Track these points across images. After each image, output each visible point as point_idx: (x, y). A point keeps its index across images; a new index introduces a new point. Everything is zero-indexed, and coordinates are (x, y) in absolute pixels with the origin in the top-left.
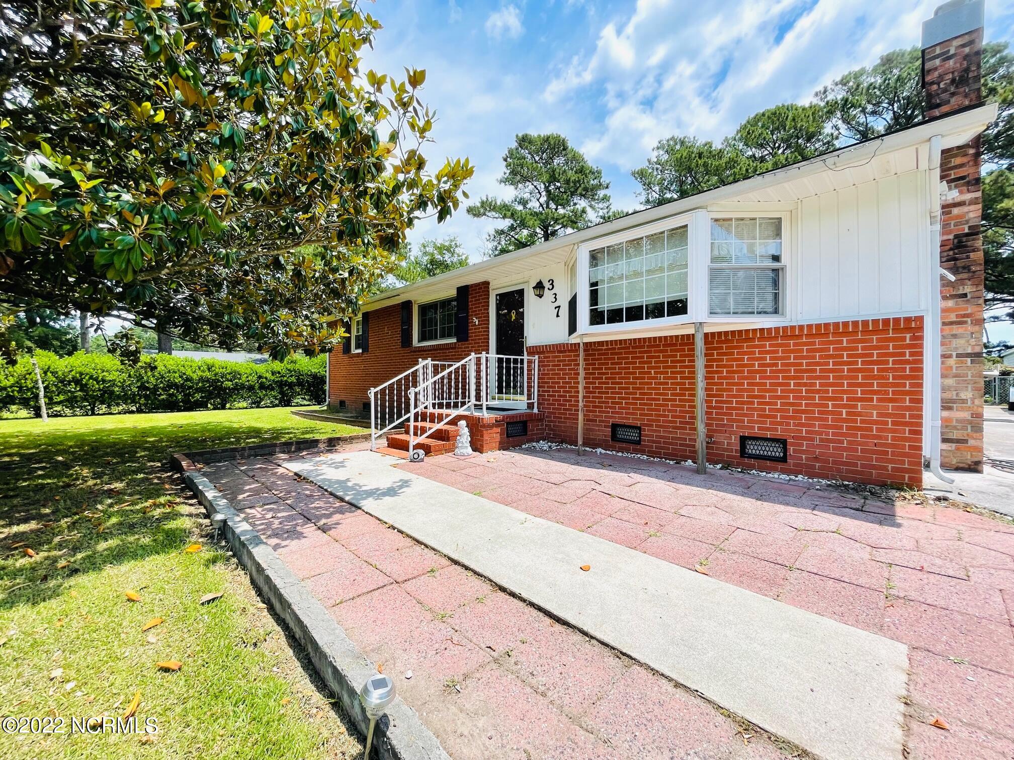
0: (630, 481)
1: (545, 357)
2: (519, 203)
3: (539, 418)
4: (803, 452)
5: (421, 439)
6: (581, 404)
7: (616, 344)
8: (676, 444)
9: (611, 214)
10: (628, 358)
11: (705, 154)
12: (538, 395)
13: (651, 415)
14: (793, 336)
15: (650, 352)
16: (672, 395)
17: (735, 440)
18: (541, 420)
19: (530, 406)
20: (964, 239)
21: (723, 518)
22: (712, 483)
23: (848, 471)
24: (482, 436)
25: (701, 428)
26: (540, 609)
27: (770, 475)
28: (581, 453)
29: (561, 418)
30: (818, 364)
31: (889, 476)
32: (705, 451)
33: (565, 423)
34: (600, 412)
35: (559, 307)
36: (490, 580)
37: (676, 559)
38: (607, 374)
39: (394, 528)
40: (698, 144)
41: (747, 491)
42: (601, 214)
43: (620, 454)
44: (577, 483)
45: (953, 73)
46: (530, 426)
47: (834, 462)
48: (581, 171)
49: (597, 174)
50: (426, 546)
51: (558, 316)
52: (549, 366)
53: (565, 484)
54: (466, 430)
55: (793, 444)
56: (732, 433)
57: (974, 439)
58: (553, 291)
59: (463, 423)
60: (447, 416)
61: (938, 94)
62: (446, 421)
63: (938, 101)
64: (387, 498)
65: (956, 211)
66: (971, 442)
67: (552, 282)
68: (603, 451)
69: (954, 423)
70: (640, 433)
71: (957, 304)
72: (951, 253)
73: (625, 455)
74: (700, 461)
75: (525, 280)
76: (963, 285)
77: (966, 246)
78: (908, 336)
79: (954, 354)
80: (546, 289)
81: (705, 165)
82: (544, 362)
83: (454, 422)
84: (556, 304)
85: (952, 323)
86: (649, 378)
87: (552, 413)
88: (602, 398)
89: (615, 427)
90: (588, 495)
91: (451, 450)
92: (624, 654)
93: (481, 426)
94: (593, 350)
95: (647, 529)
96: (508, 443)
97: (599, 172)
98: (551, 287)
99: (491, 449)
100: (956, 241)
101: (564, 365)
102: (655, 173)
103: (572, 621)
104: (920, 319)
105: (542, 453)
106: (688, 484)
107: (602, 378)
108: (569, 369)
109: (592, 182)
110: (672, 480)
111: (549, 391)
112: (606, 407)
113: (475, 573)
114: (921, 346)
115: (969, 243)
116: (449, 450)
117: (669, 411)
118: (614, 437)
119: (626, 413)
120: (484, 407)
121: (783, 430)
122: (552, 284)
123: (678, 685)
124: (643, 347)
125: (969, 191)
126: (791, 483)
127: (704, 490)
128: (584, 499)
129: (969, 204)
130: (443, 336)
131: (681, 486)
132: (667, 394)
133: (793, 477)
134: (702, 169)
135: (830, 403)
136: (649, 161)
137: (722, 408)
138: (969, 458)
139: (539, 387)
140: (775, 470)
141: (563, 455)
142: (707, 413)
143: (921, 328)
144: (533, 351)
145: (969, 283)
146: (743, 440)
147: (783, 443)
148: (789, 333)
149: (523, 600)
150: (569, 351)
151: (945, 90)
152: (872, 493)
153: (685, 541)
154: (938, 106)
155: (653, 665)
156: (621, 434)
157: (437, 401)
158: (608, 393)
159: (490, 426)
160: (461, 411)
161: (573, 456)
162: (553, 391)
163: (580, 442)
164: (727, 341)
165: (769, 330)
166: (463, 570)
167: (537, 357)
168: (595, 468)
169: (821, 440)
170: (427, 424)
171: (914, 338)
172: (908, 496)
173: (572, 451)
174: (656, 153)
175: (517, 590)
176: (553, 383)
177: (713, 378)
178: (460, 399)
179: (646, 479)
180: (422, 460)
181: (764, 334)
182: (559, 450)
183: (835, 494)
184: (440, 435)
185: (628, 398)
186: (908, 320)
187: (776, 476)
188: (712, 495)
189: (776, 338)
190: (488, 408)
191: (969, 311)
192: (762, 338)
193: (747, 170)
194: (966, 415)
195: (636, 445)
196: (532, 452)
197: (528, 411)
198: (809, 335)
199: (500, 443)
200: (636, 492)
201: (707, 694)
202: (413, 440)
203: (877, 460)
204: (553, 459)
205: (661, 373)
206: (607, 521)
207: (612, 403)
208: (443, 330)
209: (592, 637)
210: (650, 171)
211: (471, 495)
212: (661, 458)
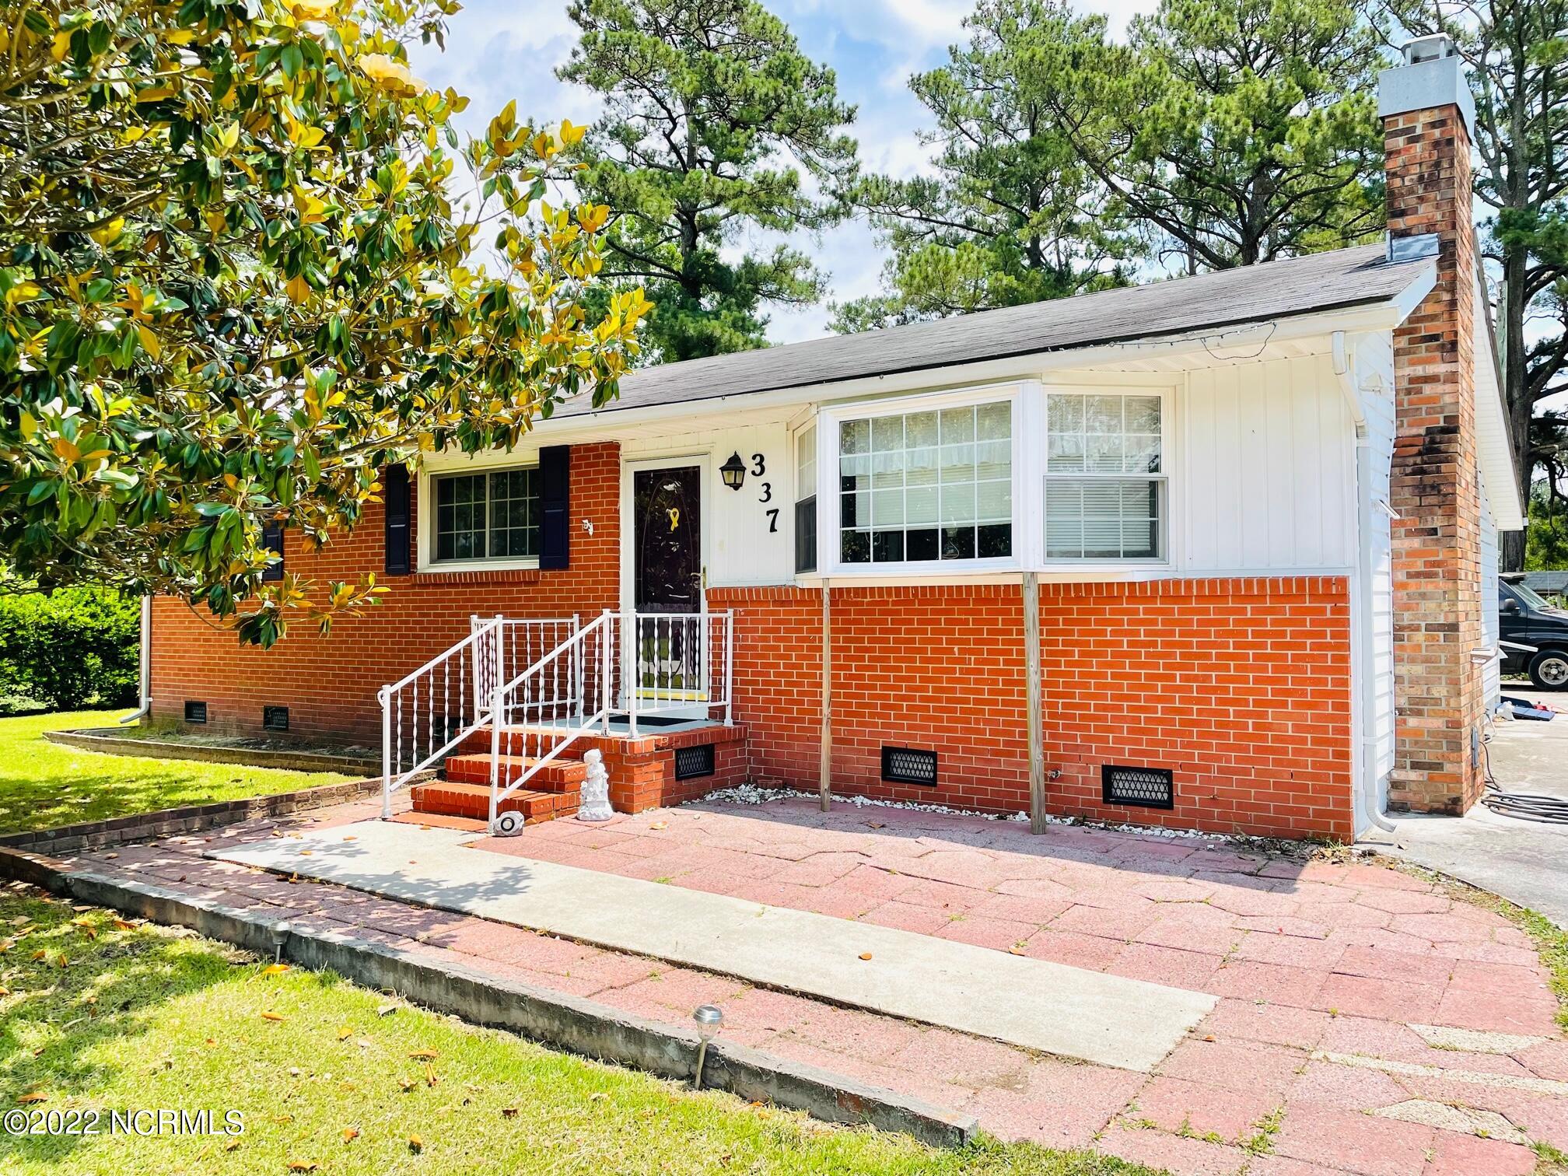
0: (920, 849)
1: (747, 613)
2: (615, 134)
3: (736, 739)
4: (1197, 790)
5: (511, 791)
6: (826, 710)
7: (889, 595)
8: (999, 783)
9: (856, 185)
10: (911, 622)
11: (1087, 56)
12: (734, 690)
13: (954, 730)
14: (1178, 598)
15: (951, 612)
16: (991, 692)
17: (1095, 774)
18: (739, 742)
19: (717, 713)
20: (1438, 438)
21: (1059, 894)
22: (1054, 845)
23: (1258, 819)
24: (632, 779)
25: (1036, 753)
26: (816, 998)
27: (1149, 832)
28: (827, 806)
29: (781, 737)
30: (1213, 645)
31: (1311, 824)
32: (1043, 793)
33: (789, 746)
34: (859, 724)
35: (776, 511)
36: (740, 978)
37: (984, 942)
38: (873, 650)
39: (553, 935)
40: (1072, 21)
41: (1104, 856)
42: (832, 183)
43: (899, 806)
44: (830, 857)
45: (1420, 164)
46: (719, 753)
47: (1240, 805)
48: (782, 72)
49: (824, 81)
50: (624, 952)
51: (773, 529)
52: (756, 630)
53: (810, 860)
54: (602, 767)
55: (1182, 778)
56: (1092, 760)
57: (1452, 762)
58: (764, 479)
59: (594, 755)
60: (561, 739)
61: (1402, 195)
62: (556, 751)
63: (1403, 206)
64: (504, 897)
65: (1428, 389)
66: (1448, 768)
67: (760, 460)
68: (867, 802)
69: (1426, 738)
70: (935, 765)
71: (1424, 543)
72: (1418, 460)
73: (909, 806)
74: (1035, 811)
75: (702, 449)
76: (1432, 514)
77: (1439, 451)
78: (1329, 606)
79: (1423, 624)
80: (748, 473)
81: (1086, 84)
82: (744, 622)
83: (576, 752)
84: (770, 506)
85: (1418, 575)
86: (949, 661)
87: (762, 727)
88: (863, 696)
89: (888, 753)
90: (853, 873)
91: (569, 809)
92: (920, 1022)
93: (629, 759)
94: (845, 603)
95: (947, 912)
96: (678, 791)
97: (829, 80)
98: (758, 470)
99: (648, 805)
100: (1427, 439)
101: (787, 630)
102: (969, 83)
103: (859, 1003)
104: (1342, 582)
105: (746, 808)
106: (1013, 850)
107: (863, 659)
108: (798, 639)
109: (810, 104)
110: (989, 845)
111: (756, 683)
112: (872, 715)
113: (714, 972)
114: (1346, 623)
115: (1443, 447)
116: (562, 812)
117: (987, 722)
118: (887, 773)
119: (910, 727)
120: (633, 720)
121: (1166, 755)
122: (760, 464)
123: (977, 1037)
124: (938, 602)
125: (1443, 361)
126: (1175, 842)
127: (1038, 858)
128: (848, 878)
129: (1445, 382)
130: (500, 552)
131: (1002, 853)
132: (981, 692)
133: (1181, 833)
134: (1080, 96)
135: (1231, 709)
136: (953, 51)
137: (1073, 717)
138: (1445, 793)
139: (734, 673)
140: (1156, 822)
141: (793, 811)
142: (1046, 725)
143: (1343, 596)
144: (723, 598)
145: (1440, 512)
146: (1108, 772)
147: (1168, 775)
148: (1173, 592)
149: (793, 993)
150: (799, 603)
151: (1411, 191)
152: (1284, 852)
153: (1000, 923)
154: (1402, 213)
155: (951, 1026)
156: (900, 766)
157: (511, 707)
158: (874, 687)
159: (646, 759)
160: (586, 728)
161: (812, 812)
162: (765, 683)
163: (825, 783)
164: (1078, 599)
165: (1143, 585)
166: (695, 972)
167: (731, 611)
168: (856, 830)
169: (1221, 770)
170: (523, 761)
171: (1336, 611)
172: (1328, 852)
173: (809, 803)
174: (969, 33)
175: (782, 983)
176: (764, 665)
177: (1057, 664)
178: (556, 701)
179: (946, 845)
180: (520, 833)
181: (1135, 591)
182: (783, 802)
183: (1232, 855)
184: (544, 782)
185: (913, 699)
186: (1327, 581)
187: (1157, 832)
188: (1049, 865)
189: (1153, 599)
190: (642, 720)
191: (1440, 558)
192: (1132, 598)
193: (1183, 110)
194: (1438, 724)
195: (928, 787)
196: (726, 806)
197: (712, 723)
198: (1200, 598)
199: (665, 792)
200: (931, 866)
201: (1005, 1039)
202: (496, 795)
203: (1296, 799)
204: (774, 818)
205: (971, 652)
206: (886, 906)
207: (883, 706)
208: (500, 536)
209: (885, 1014)
210: (956, 77)
211: (654, 885)
212: (973, 810)
